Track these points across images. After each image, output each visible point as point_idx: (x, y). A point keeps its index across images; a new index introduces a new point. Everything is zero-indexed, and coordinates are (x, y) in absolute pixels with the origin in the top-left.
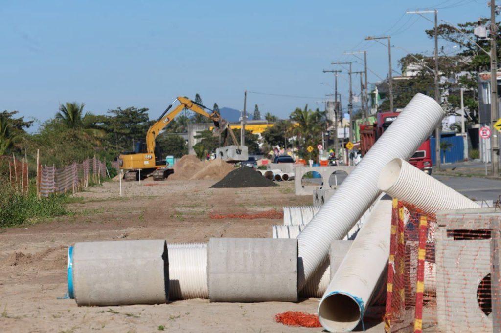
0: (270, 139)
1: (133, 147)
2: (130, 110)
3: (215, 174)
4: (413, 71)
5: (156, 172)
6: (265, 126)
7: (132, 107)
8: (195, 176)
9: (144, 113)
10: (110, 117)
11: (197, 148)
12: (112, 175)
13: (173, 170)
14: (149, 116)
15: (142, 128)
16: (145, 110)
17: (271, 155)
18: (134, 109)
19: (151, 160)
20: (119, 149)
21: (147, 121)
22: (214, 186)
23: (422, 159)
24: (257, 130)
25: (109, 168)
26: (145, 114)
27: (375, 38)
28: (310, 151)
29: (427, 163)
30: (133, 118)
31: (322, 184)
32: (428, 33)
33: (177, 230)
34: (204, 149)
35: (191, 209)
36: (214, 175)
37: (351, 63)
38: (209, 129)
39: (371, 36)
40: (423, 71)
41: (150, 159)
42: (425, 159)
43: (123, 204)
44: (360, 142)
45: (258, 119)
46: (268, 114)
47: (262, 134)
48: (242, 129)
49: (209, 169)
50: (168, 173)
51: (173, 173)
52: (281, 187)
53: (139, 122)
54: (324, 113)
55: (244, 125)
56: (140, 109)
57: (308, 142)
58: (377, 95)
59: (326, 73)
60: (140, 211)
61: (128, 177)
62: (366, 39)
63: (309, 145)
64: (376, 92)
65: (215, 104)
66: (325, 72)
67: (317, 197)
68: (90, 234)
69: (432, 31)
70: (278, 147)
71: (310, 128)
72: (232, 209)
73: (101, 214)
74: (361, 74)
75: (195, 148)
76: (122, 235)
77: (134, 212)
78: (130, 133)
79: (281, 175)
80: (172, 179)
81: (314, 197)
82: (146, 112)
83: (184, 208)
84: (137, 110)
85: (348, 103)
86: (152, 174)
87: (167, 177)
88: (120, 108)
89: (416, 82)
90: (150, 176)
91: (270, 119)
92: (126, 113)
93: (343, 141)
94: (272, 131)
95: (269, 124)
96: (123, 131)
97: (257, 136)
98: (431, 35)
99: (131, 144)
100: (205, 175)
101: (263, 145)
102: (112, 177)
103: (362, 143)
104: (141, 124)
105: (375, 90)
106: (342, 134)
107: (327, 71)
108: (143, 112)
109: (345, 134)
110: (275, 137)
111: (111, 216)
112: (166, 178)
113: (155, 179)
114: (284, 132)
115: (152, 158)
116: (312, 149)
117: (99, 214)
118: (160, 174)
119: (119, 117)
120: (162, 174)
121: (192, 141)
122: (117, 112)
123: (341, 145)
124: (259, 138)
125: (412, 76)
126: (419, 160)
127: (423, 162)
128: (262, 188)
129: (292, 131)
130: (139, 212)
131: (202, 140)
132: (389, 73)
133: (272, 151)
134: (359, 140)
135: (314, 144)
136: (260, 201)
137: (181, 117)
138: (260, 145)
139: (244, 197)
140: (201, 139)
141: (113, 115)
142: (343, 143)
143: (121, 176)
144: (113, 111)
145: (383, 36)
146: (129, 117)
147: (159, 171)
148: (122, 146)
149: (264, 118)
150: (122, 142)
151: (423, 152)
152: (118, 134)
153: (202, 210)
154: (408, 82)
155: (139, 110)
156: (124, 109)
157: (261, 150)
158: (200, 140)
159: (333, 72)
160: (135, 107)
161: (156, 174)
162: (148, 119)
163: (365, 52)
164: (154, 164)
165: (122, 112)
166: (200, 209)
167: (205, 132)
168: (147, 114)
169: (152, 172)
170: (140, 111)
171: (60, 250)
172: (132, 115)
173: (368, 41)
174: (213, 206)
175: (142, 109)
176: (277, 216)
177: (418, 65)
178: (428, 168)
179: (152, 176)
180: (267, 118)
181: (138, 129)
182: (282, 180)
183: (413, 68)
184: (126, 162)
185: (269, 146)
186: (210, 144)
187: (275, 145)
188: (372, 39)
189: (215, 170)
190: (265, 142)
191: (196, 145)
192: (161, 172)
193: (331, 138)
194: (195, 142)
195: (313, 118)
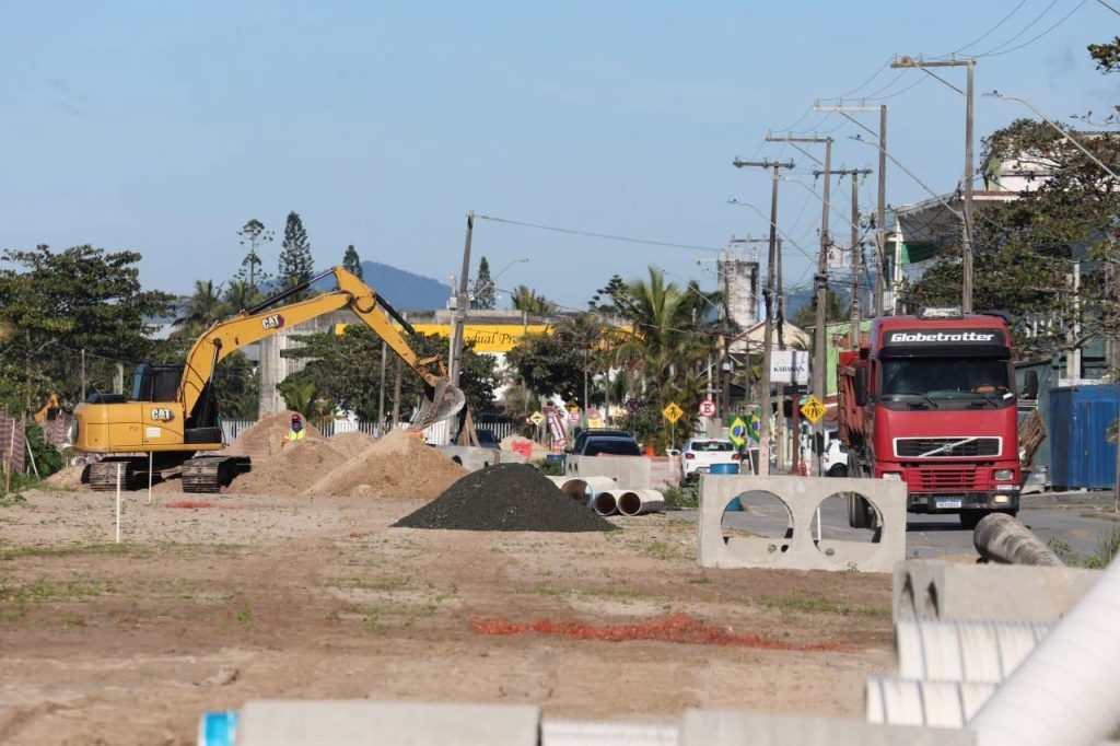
0: (537, 373)
1: (83, 375)
2: (78, 253)
3: (388, 479)
4: (1031, 176)
5: (191, 465)
6: (518, 331)
7: (86, 247)
8: (320, 485)
9: (123, 267)
10: (11, 274)
11: (291, 390)
12: (46, 468)
13: (247, 460)
14: (140, 279)
15: (117, 316)
16: (128, 257)
17: (534, 426)
18: (90, 252)
19: (168, 425)
20: (35, 381)
21: (134, 293)
22: (408, 522)
23: (992, 462)
24: (489, 341)
25: (36, 445)
26: (127, 271)
27: (923, 65)
28: (673, 420)
29: (1006, 475)
30: (86, 282)
31: (789, 534)
32: (1095, 56)
33: (393, 667)
34: (314, 397)
35: (385, 595)
36: (386, 485)
37: (829, 141)
38: (332, 329)
39: (913, 56)
40: (1060, 178)
41: (165, 421)
42: (999, 460)
43: (142, 567)
44: (837, 399)
45: (486, 306)
46: (523, 290)
47: (509, 356)
48: (452, 337)
49: (369, 464)
50: (233, 469)
51: (247, 469)
52: (632, 536)
53: (107, 296)
54: (720, 297)
55: (460, 324)
56: (112, 254)
57: (664, 391)
58: (899, 249)
59: (744, 168)
60: (220, 596)
61: (99, 479)
62: (895, 66)
63: (666, 402)
64: (899, 239)
65: (351, 247)
66: (739, 165)
67: (908, 586)
68: (111, 665)
69: (1111, 48)
70: (557, 400)
71: (672, 345)
72: (523, 603)
73: (93, 598)
74: (855, 179)
75: (285, 388)
76: (223, 676)
77: (202, 598)
78: (77, 331)
79: (617, 494)
80: (245, 490)
81: (898, 584)
82: (131, 266)
83: (356, 590)
84: (104, 255)
85: (815, 270)
86: (179, 469)
87: (227, 483)
88: (45, 247)
89: (1037, 212)
90: (172, 477)
91: (530, 306)
92: (64, 265)
93: (781, 391)
94: (544, 347)
95: (529, 323)
96: (50, 324)
97: (491, 361)
98: (1105, 63)
99: (75, 365)
100: (356, 483)
101: (508, 393)
102: (44, 475)
103: (843, 405)
104: (111, 301)
105: (892, 234)
106: (784, 369)
107: (747, 164)
108: (119, 263)
109: (793, 369)
110: (550, 368)
111: (130, 608)
112: (223, 487)
113: (189, 489)
114: (583, 352)
115: (172, 418)
116: (680, 412)
117: (86, 597)
118: (205, 471)
119: (41, 275)
120: (214, 472)
121: (272, 365)
122: (34, 258)
123: (775, 407)
124: (495, 370)
125: (1023, 194)
126: (981, 463)
127: (994, 471)
128: (567, 536)
129: (615, 351)
130: (217, 597)
131: (309, 364)
132: (964, 179)
133: (537, 414)
134: (833, 391)
135: (685, 396)
136: (592, 578)
137: (234, 286)
138: (499, 394)
139: (533, 566)
140: (306, 360)
141: (21, 268)
142: (780, 400)
143: (73, 472)
144: (20, 255)
145: (949, 59)
146: (73, 278)
147: (205, 462)
148: (46, 373)
149: (510, 303)
150: (48, 358)
151: (997, 440)
152: (34, 330)
153: (424, 602)
154: (1011, 213)
155: (109, 258)
156: (57, 249)
157: (502, 408)
158: (301, 364)
159: (766, 166)
160: (94, 248)
161: (193, 471)
162: (137, 287)
163: (884, 107)
164: (181, 439)
165: (51, 260)
166: (416, 598)
167: (318, 337)
168: (135, 273)
169: (181, 463)
170: (112, 262)
171: (49, 717)
172: (84, 270)
173: (899, 70)
174: (455, 592)
175: (121, 255)
176: (695, 633)
177: (1049, 157)
178: (1008, 488)
179: (179, 476)
180: (517, 303)
181: (103, 319)
182: (618, 513)
183: (1031, 167)
184: (87, 427)
185: (528, 395)
186: (334, 379)
187: (548, 392)
188: (913, 65)
189: (389, 467)
190: (519, 382)
191: (288, 380)
192: (210, 465)
193: (734, 382)
194: (280, 369)
195: (682, 310)
